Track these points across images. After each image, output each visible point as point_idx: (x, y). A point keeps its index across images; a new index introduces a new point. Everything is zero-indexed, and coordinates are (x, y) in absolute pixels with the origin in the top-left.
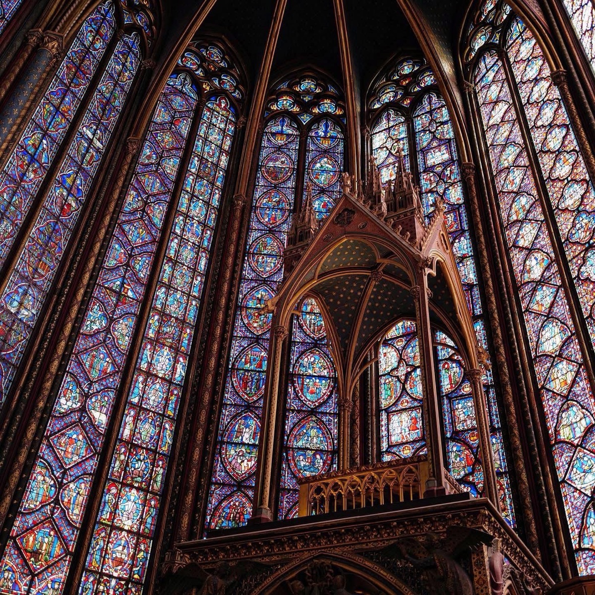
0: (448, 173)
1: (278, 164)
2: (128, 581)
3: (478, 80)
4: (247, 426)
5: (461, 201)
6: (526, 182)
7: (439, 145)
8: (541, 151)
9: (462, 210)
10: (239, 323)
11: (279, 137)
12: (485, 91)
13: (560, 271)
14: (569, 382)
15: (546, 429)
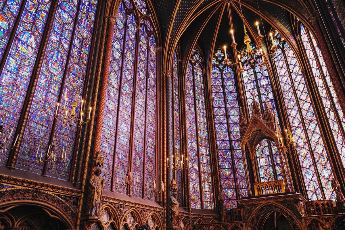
0: (268, 88)
1: (217, 84)
2: (211, 202)
3: (275, 57)
4: (226, 164)
5: (273, 98)
6: (292, 97)
7: (264, 78)
8: (297, 89)
9: (273, 101)
10: (217, 137)
11: (215, 74)
12: (278, 62)
13: (303, 125)
14: (305, 154)
15: (300, 164)
